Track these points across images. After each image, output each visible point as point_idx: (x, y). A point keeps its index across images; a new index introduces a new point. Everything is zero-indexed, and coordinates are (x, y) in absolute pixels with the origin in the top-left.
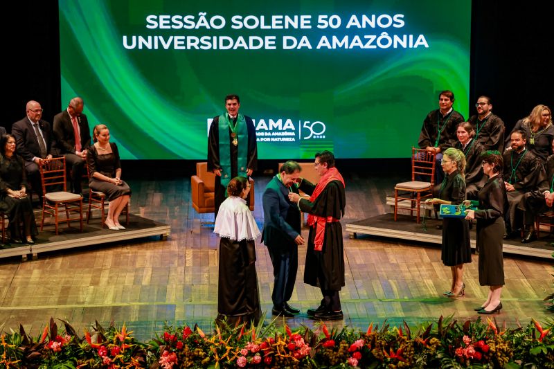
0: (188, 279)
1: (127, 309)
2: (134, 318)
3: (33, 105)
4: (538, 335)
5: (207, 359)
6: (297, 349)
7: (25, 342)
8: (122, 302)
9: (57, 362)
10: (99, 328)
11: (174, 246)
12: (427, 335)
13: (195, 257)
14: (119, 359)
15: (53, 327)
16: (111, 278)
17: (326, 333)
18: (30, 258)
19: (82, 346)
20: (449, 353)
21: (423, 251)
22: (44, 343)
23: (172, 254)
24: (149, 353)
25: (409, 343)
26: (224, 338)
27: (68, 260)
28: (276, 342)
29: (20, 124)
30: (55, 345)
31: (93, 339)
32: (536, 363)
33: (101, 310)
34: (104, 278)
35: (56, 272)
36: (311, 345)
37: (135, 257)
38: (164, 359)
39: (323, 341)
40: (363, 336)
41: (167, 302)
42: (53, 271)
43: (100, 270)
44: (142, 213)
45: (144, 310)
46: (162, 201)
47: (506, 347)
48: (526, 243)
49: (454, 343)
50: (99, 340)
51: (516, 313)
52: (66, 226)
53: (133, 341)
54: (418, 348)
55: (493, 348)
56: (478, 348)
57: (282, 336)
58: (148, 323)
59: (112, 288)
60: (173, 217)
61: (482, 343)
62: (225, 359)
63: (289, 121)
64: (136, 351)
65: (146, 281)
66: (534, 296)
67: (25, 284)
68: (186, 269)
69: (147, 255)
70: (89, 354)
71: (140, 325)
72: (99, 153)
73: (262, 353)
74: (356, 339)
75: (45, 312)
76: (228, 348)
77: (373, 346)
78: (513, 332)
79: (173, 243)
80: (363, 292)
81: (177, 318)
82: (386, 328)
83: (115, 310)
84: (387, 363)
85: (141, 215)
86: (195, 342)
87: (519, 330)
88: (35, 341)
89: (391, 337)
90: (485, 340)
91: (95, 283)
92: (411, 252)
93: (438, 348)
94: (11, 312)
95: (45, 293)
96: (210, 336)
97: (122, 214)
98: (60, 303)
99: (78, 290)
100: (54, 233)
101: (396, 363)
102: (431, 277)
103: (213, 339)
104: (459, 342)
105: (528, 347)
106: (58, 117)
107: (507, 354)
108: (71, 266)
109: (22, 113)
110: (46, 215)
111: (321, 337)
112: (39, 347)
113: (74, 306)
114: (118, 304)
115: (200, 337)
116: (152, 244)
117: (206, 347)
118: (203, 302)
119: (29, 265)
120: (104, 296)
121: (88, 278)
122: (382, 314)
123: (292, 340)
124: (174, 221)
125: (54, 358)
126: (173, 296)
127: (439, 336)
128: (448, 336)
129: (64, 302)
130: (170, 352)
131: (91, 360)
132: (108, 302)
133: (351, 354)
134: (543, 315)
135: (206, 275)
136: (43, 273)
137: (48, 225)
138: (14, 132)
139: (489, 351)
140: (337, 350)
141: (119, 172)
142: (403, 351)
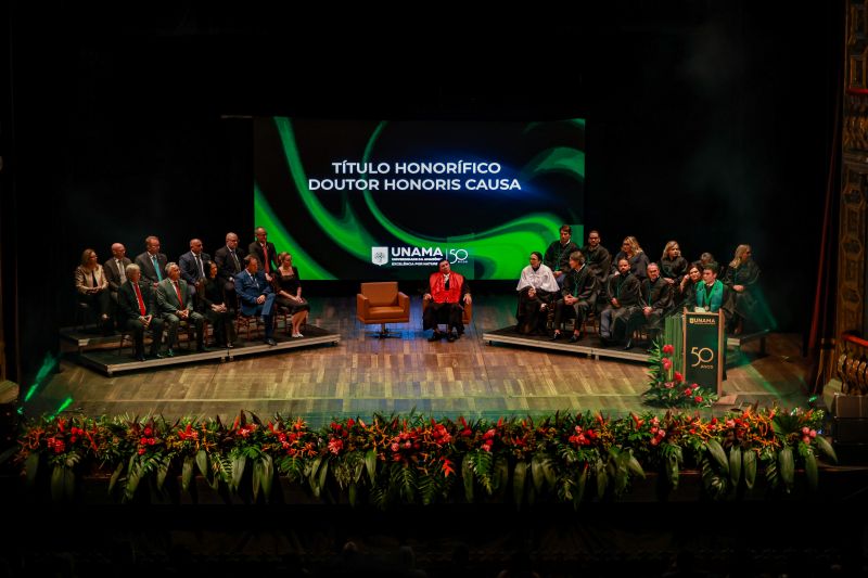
0: (353, 378)
1: (304, 402)
2: (309, 410)
3: (231, 236)
4: (635, 424)
5: (367, 445)
6: (441, 436)
7: (221, 429)
8: (300, 396)
9: (246, 446)
10: (280, 419)
11: (343, 352)
12: (547, 425)
13: (360, 360)
14: (295, 444)
15: (243, 417)
16: (291, 376)
17: (464, 423)
18: (228, 359)
19: (266, 433)
20: (564, 440)
21: (546, 356)
22: (236, 430)
23: (342, 358)
24: (320, 440)
25: (532, 432)
26: (381, 428)
27: (257, 362)
28: (423, 431)
29: (221, 251)
30: (244, 432)
31: (276, 427)
32: (632, 447)
33: (283, 403)
34: (286, 377)
35: (248, 371)
36: (452, 434)
37: (312, 359)
38: (332, 444)
39: (462, 430)
40: (495, 426)
41: (337, 398)
42: (244, 371)
43: (283, 371)
44: (318, 324)
45: (317, 403)
46: (334, 315)
47: (609, 435)
48: (627, 350)
49: (568, 432)
50: (279, 429)
51: (618, 406)
52: (256, 334)
53: (307, 430)
54: (539, 436)
55: (599, 436)
56: (587, 436)
57: (428, 427)
58: (320, 414)
59: (292, 386)
60: (342, 327)
61: (590, 432)
62: (382, 445)
63: (438, 249)
64: (309, 438)
65: (320, 379)
66: (632, 392)
67: (223, 381)
68: (352, 369)
69: (321, 359)
70: (271, 439)
71: (314, 417)
72: (283, 274)
73: (412, 441)
74: (489, 429)
75: (238, 404)
76: (384, 436)
77: (503, 435)
78: (615, 423)
79: (343, 349)
80: (497, 390)
81: (344, 410)
82: (514, 420)
83: (295, 403)
84: (514, 448)
85: (317, 325)
86: (357, 431)
87: (620, 421)
88: (228, 428)
89: (517, 427)
90: (592, 428)
91: (279, 380)
92: (536, 356)
93: (555, 436)
94: (212, 403)
95: (239, 389)
96: (370, 426)
97: (301, 325)
98: (250, 397)
99: (265, 386)
100: (246, 340)
101: (521, 448)
102: (551, 377)
103: (372, 428)
104: (572, 431)
105: (627, 435)
106: (252, 246)
107: (610, 440)
108: (260, 367)
109: (223, 242)
110: (240, 325)
111: (460, 428)
112: (232, 433)
113: (261, 399)
114: (297, 398)
115: (361, 427)
116: (325, 349)
117: (366, 435)
118: (365, 397)
119: (227, 366)
120: (285, 391)
121: (273, 376)
122: (511, 407)
123: (437, 430)
124: (344, 330)
125: (244, 442)
126: (342, 392)
127: (556, 426)
128: (563, 426)
129: (254, 396)
130: (337, 439)
131: (273, 445)
132: (289, 396)
133: (485, 442)
134: (640, 408)
135: (368, 375)
136: (238, 372)
137: (242, 333)
138: (217, 259)
139: (596, 438)
140: (472, 437)
141: (299, 291)
142: (527, 438)
